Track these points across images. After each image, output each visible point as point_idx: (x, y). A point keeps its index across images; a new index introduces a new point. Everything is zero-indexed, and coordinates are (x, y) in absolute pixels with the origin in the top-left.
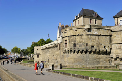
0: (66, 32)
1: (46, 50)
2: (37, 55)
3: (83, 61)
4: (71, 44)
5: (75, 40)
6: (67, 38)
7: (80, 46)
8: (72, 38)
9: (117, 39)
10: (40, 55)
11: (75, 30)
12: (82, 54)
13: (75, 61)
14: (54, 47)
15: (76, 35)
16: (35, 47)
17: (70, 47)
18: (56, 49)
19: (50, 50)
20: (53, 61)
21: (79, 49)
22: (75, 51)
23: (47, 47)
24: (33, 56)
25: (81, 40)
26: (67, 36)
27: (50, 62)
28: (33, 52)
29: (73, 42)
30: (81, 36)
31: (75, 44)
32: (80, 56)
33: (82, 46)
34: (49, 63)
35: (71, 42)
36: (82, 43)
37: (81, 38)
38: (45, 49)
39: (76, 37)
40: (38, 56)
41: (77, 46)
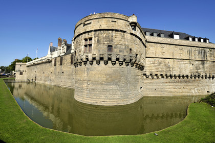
0: (90, 23)
1: (33, 67)
2: (19, 72)
3: (123, 79)
4: (101, 46)
5: (112, 39)
6: (92, 35)
7: (120, 51)
8: (105, 35)
9: (151, 51)
10: (24, 73)
11: (111, 20)
12: (122, 66)
13: (107, 79)
14: (46, 63)
15: (112, 30)
16: (16, 63)
17: (99, 51)
18: (48, 64)
19: (38, 66)
20: (43, 79)
21: (118, 57)
22: (110, 59)
23: (34, 64)
24: (15, 74)
25: (123, 40)
26: (91, 31)
27: (38, 80)
28: (14, 69)
29: (106, 43)
30: (122, 33)
31: (112, 46)
32: (117, 70)
33: (123, 52)
34: (36, 81)
35: (102, 42)
36: (124, 47)
37: (123, 37)
38: (32, 65)
39: (114, 33)
40: (21, 74)
41: (115, 51)
